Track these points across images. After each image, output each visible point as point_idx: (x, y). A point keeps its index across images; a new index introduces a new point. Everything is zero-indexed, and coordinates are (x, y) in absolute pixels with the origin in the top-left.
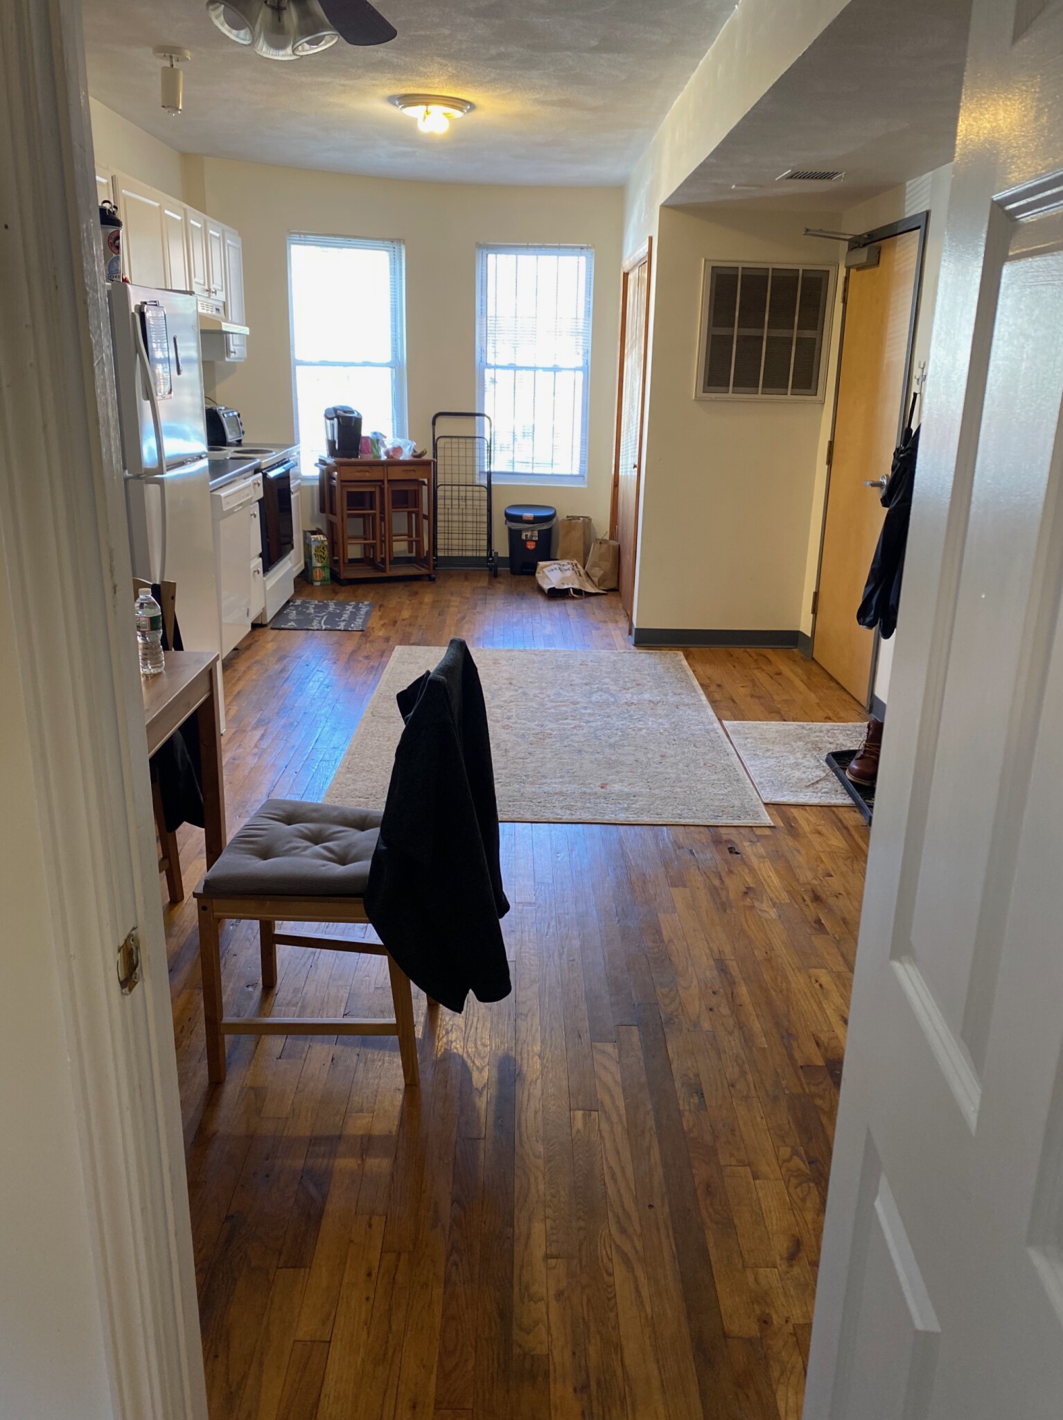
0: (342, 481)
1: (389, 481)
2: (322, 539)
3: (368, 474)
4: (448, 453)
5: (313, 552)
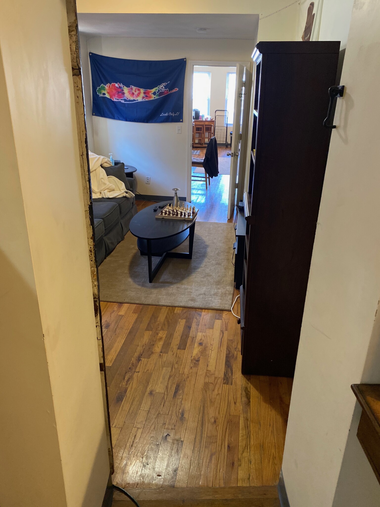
0: (195, 125)
1: (205, 125)
3: (201, 123)
4: (218, 119)
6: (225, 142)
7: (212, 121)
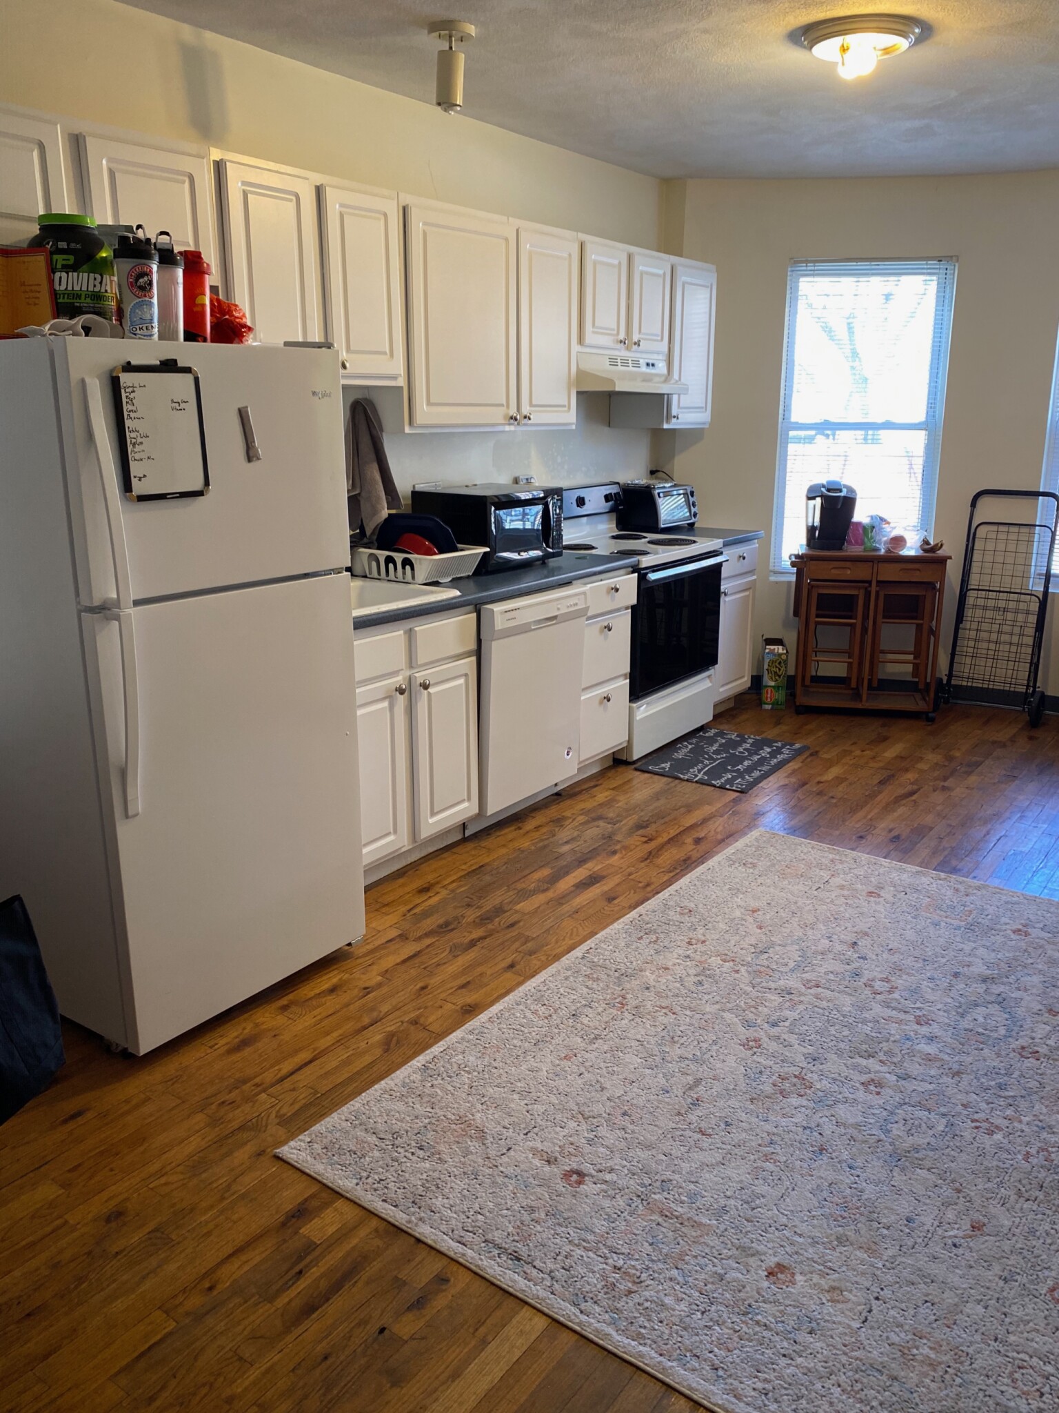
0: (812, 580)
1: (878, 582)
2: (781, 651)
3: (849, 572)
4: (990, 546)
5: (766, 667)
6: (1022, 689)
7: (931, 558)
